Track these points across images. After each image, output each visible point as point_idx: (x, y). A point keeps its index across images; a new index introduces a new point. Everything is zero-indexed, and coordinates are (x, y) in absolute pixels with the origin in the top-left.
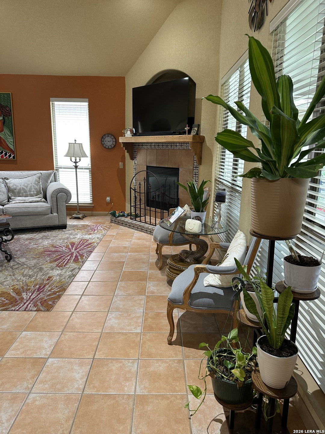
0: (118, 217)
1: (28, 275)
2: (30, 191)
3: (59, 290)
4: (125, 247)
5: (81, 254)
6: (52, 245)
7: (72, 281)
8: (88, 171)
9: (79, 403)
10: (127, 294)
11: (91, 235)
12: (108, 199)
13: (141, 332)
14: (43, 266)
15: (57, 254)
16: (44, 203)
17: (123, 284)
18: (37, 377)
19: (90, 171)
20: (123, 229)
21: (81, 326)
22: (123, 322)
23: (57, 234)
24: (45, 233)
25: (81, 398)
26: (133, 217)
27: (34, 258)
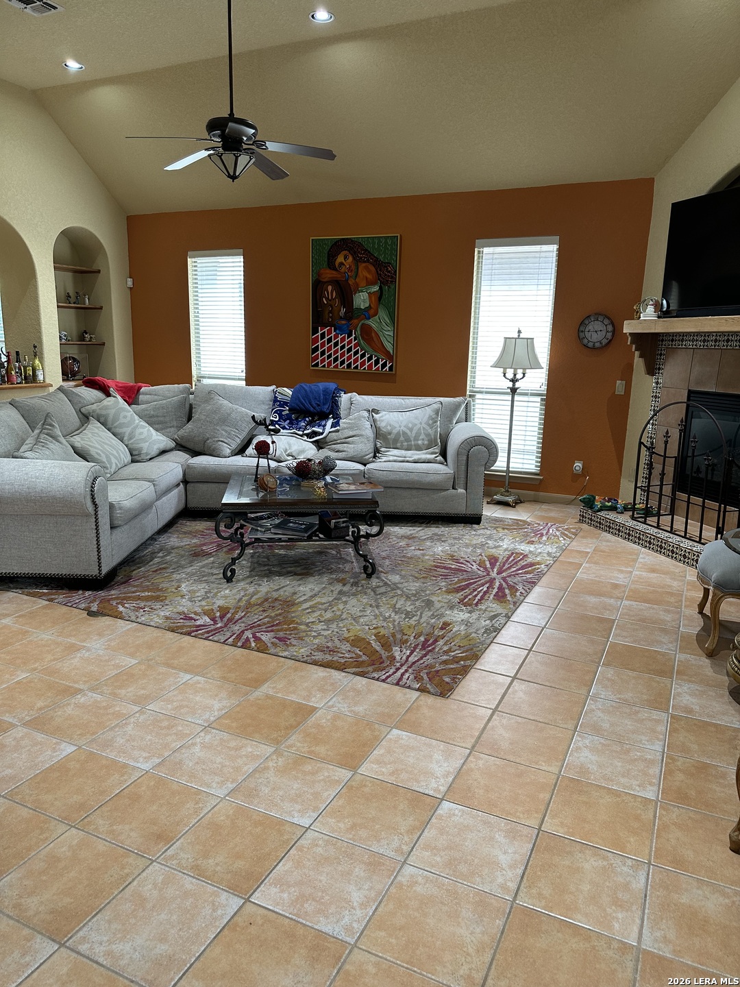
0: (599, 511)
1: (405, 612)
2: (416, 438)
3: (464, 655)
4: (616, 586)
5: (512, 584)
6: (451, 556)
7: (492, 642)
8: (538, 399)
9: (506, 922)
10: (619, 699)
11: (532, 546)
12: (578, 465)
13: (658, 799)
14: (434, 598)
15: (461, 577)
16: (440, 466)
17: (610, 673)
18: (419, 833)
19: (542, 400)
20: (610, 541)
21: (513, 749)
22: (611, 764)
23: (461, 533)
24: (437, 529)
25: (510, 912)
26: (638, 514)
27: (416, 578)
